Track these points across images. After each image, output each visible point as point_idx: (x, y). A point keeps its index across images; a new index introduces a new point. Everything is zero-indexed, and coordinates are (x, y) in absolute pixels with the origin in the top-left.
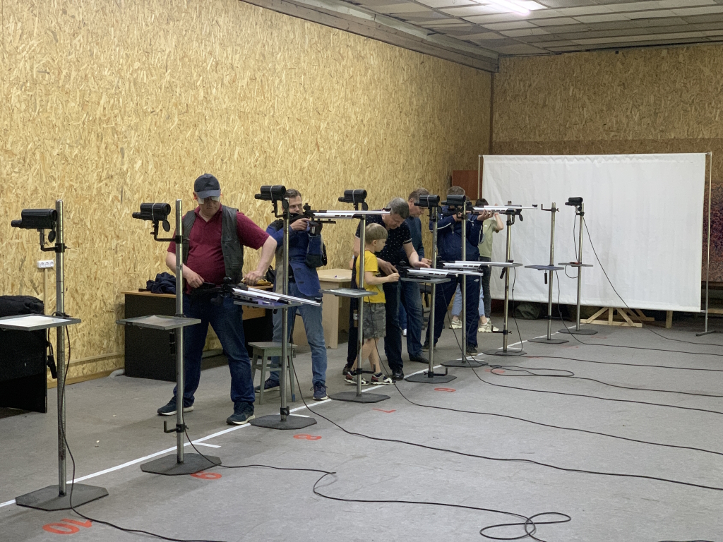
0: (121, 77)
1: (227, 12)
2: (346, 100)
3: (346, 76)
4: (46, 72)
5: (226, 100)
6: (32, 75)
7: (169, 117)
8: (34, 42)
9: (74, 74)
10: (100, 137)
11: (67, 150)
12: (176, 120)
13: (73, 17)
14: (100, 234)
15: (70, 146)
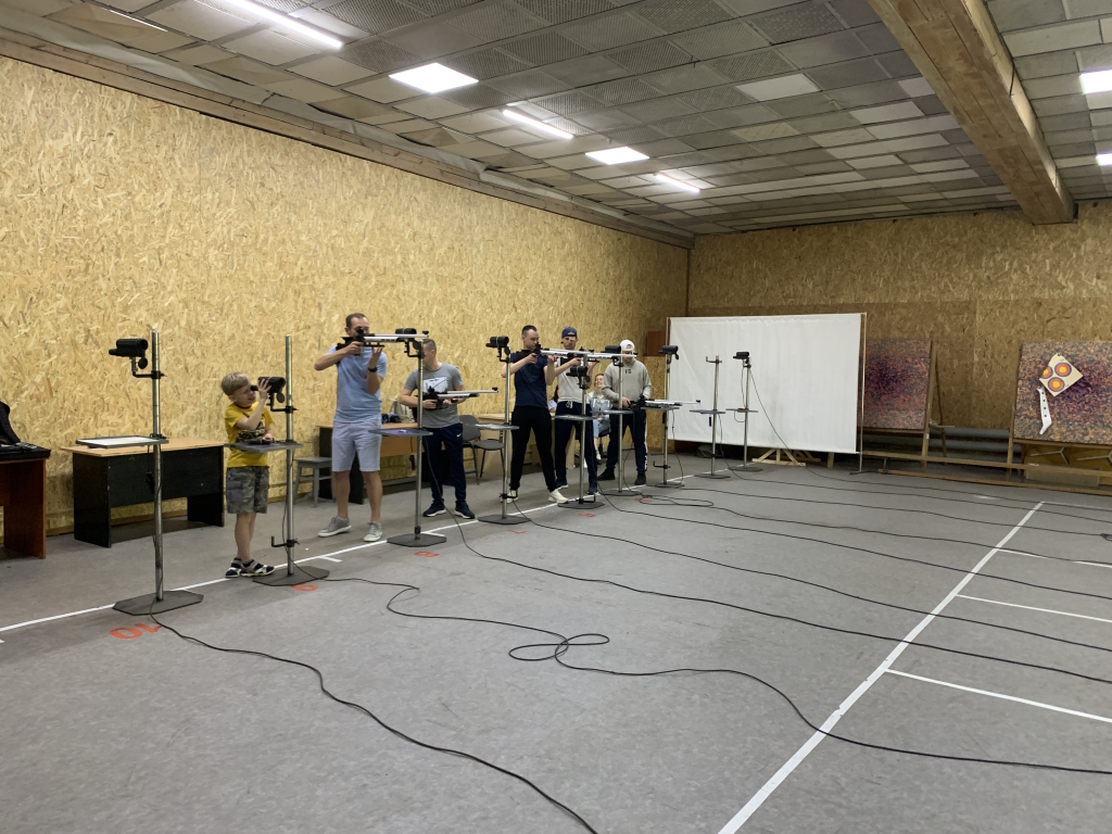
0: (319, 242)
1: (425, 190)
2: (544, 269)
3: (543, 248)
4: (243, 235)
5: (424, 264)
6: (229, 238)
7: (366, 278)
8: (232, 210)
9: (271, 239)
10: (297, 293)
11: (265, 303)
12: (374, 280)
13: (271, 189)
14: (298, 376)
15: (267, 300)
